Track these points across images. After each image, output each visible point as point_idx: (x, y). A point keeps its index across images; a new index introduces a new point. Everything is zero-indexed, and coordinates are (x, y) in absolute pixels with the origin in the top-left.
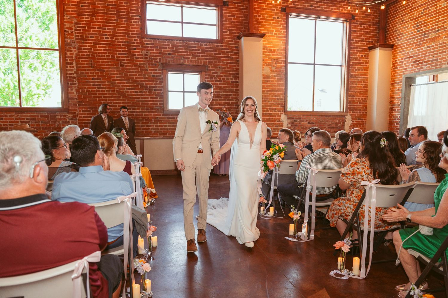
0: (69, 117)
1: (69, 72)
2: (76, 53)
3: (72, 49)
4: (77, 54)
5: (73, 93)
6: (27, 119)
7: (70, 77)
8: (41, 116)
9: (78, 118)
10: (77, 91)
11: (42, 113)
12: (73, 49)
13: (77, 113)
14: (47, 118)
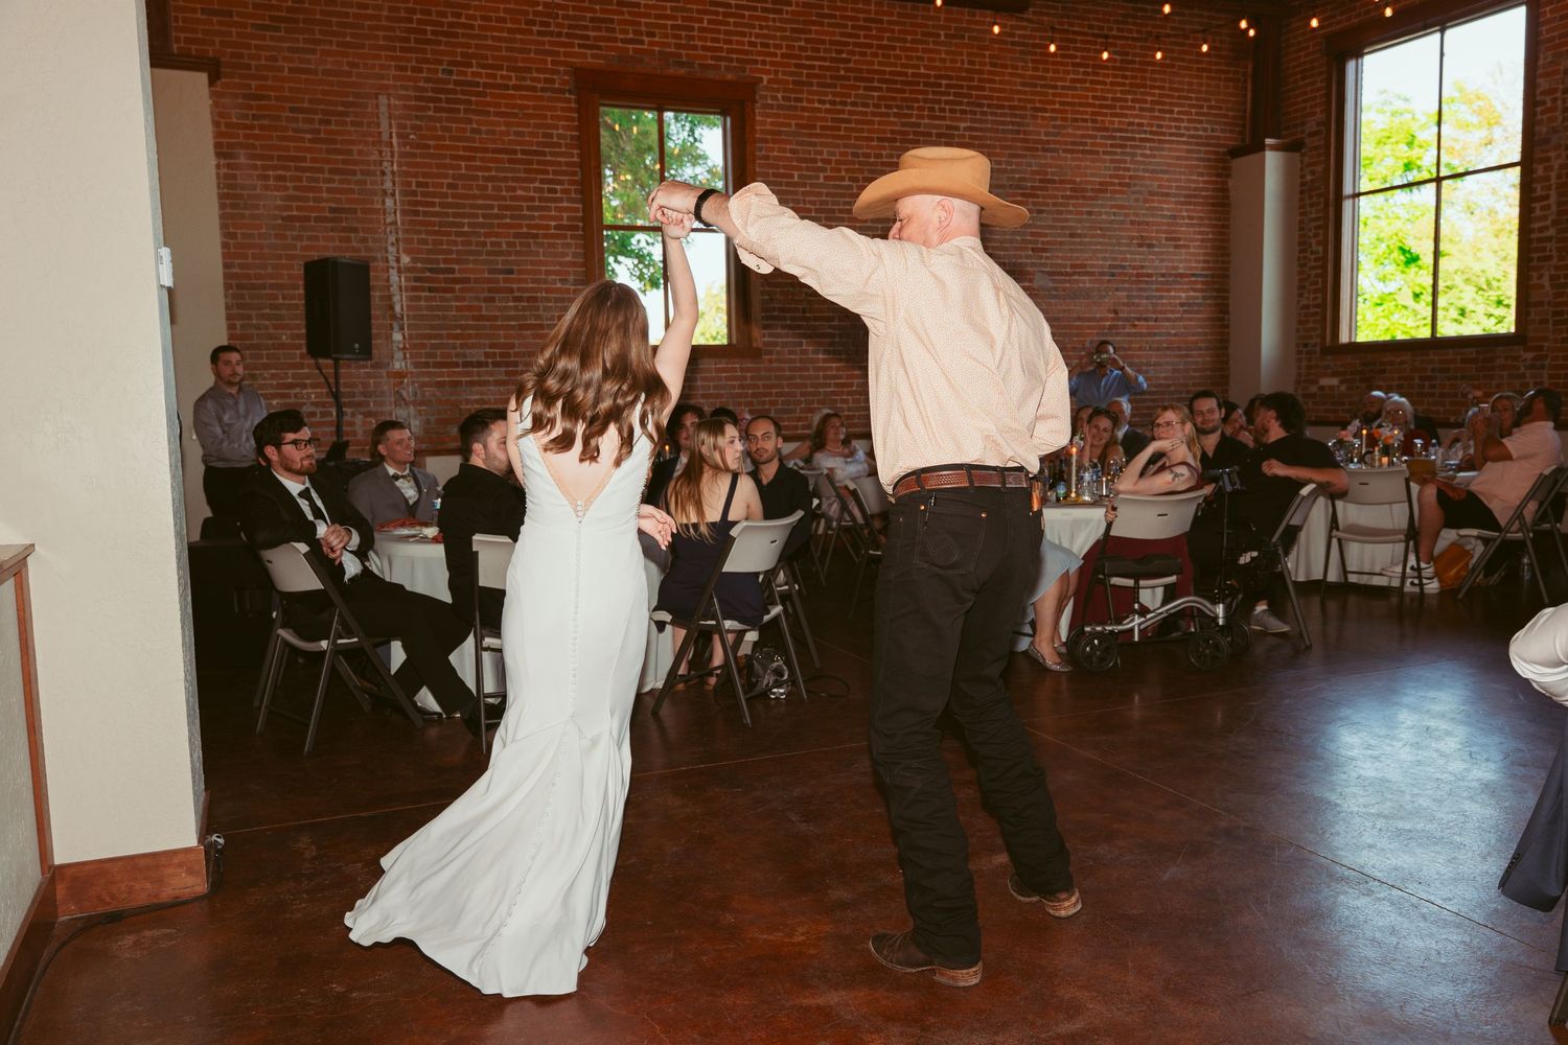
0: (1525, 360)
1: (1536, 225)
2: (1559, 162)
3: (1550, 154)
4: (1562, 167)
5: (1542, 287)
6: (1433, 370)
7: (1540, 240)
8: (1463, 361)
9: (1547, 362)
10: (1552, 278)
11: (1464, 350)
12: (1552, 154)
13: (1546, 349)
14: (1474, 366)
